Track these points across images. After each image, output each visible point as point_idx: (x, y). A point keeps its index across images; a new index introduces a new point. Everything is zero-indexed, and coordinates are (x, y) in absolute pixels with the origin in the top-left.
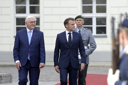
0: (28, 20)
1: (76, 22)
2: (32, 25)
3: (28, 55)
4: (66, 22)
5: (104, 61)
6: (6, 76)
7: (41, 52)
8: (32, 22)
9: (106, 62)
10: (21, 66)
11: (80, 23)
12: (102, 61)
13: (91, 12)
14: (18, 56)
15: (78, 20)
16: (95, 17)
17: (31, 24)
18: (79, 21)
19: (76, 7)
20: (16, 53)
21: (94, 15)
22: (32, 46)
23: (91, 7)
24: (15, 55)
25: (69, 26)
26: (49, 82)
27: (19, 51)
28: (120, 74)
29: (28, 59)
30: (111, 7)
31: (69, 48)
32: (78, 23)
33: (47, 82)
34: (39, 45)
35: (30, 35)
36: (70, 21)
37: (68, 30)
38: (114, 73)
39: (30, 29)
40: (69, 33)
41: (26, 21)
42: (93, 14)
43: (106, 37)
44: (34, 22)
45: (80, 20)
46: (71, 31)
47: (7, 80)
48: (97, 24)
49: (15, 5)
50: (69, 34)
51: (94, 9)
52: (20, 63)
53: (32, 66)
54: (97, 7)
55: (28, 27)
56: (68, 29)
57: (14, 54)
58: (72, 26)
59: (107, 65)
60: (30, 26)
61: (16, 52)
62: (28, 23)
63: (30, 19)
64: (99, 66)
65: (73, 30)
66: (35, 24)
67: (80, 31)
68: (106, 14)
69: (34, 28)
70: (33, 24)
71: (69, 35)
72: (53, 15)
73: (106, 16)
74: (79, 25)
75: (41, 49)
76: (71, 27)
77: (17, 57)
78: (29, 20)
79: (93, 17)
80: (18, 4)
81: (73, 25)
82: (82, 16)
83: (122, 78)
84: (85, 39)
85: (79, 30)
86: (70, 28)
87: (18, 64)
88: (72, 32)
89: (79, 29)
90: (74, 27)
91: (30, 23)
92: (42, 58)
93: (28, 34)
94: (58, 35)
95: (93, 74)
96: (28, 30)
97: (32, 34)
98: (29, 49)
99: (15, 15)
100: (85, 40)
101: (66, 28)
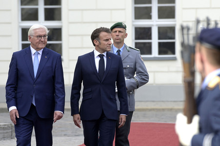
0: (33, 32)
1: (113, 34)
2: (41, 42)
3: (32, 97)
4: (96, 35)
5: (171, 101)
6: (4, 128)
7: (57, 91)
8: (40, 36)
9: (175, 101)
10: (18, 117)
11: (120, 37)
12: (168, 101)
13: (150, 17)
14: (14, 98)
15: (116, 31)
16: (157, 25)
17: (38, 41)
18: (117, 33)
19: (124, 9)
20: (10, 92)
21: (155, 23)
22: (39, 80)
23: (150, 9)
24: (8, 97)
25: (100, 43)
26: (77, 137)
27: (16, 89)
28: (200, 123)
29: (32, 105)
30: (184, 9)
31: (99, 82)
32: (116, 37)
33: (74, 138)
34: (54, 77)
35: (36, 60)
36: (103, 34)
37: (99, 49)
38: (190, 121)
39: (37, 49)
40: (99, 56)
41: (29, 34)
42: (153, 21)
43: (175, 59)
44: (44, 36)
45: (120, 32)
46: (104, 52)
47: (6, 135)
48: (159, 38)
49: (20, 7)
50: (101, 56)
51: (155, 13)
52: (17, 111)
53: (40, 116)
54: (160, 9)
55: (33, 44)
56: (98, 47)
57: (8, 94)
58: (106, 43)
59: (176, 107)
60: (37, 43)
61: (10, 90)
62: (32, 37)
63: (37, 30)
64: (163, 110)
65: (108, 50)
66: (46, 40)
67: (119, 51)
68: (175, 21)
69: (44, 46)
70: (43, 39)
71: (99, 58)
72: (84, 23)
73: (175, 25)
74: (117, 39)
75: (58, 86)
76: (104, 44)
77: (12, 99)
78: (35, 33)
79: (153, 25)
80: (25, 5)
81: (107, 40)
82: (123, 25)
83: (204, 129)
84: (128, 66)
85: (117, 49)
86: (101, 46)
87: (14, 112)
88: (105, 54)
89: (119, 48)
90: (110, 44)
91: (36, 38)
92: (58, 102)
93: (33, 57)
94: (79, 57)
95: (153, 124)
96: (33, 51)
97: (40, 57)
98: (34, 85)
99: (19, 23)
100: (129, 68)
101: (94, 45)
